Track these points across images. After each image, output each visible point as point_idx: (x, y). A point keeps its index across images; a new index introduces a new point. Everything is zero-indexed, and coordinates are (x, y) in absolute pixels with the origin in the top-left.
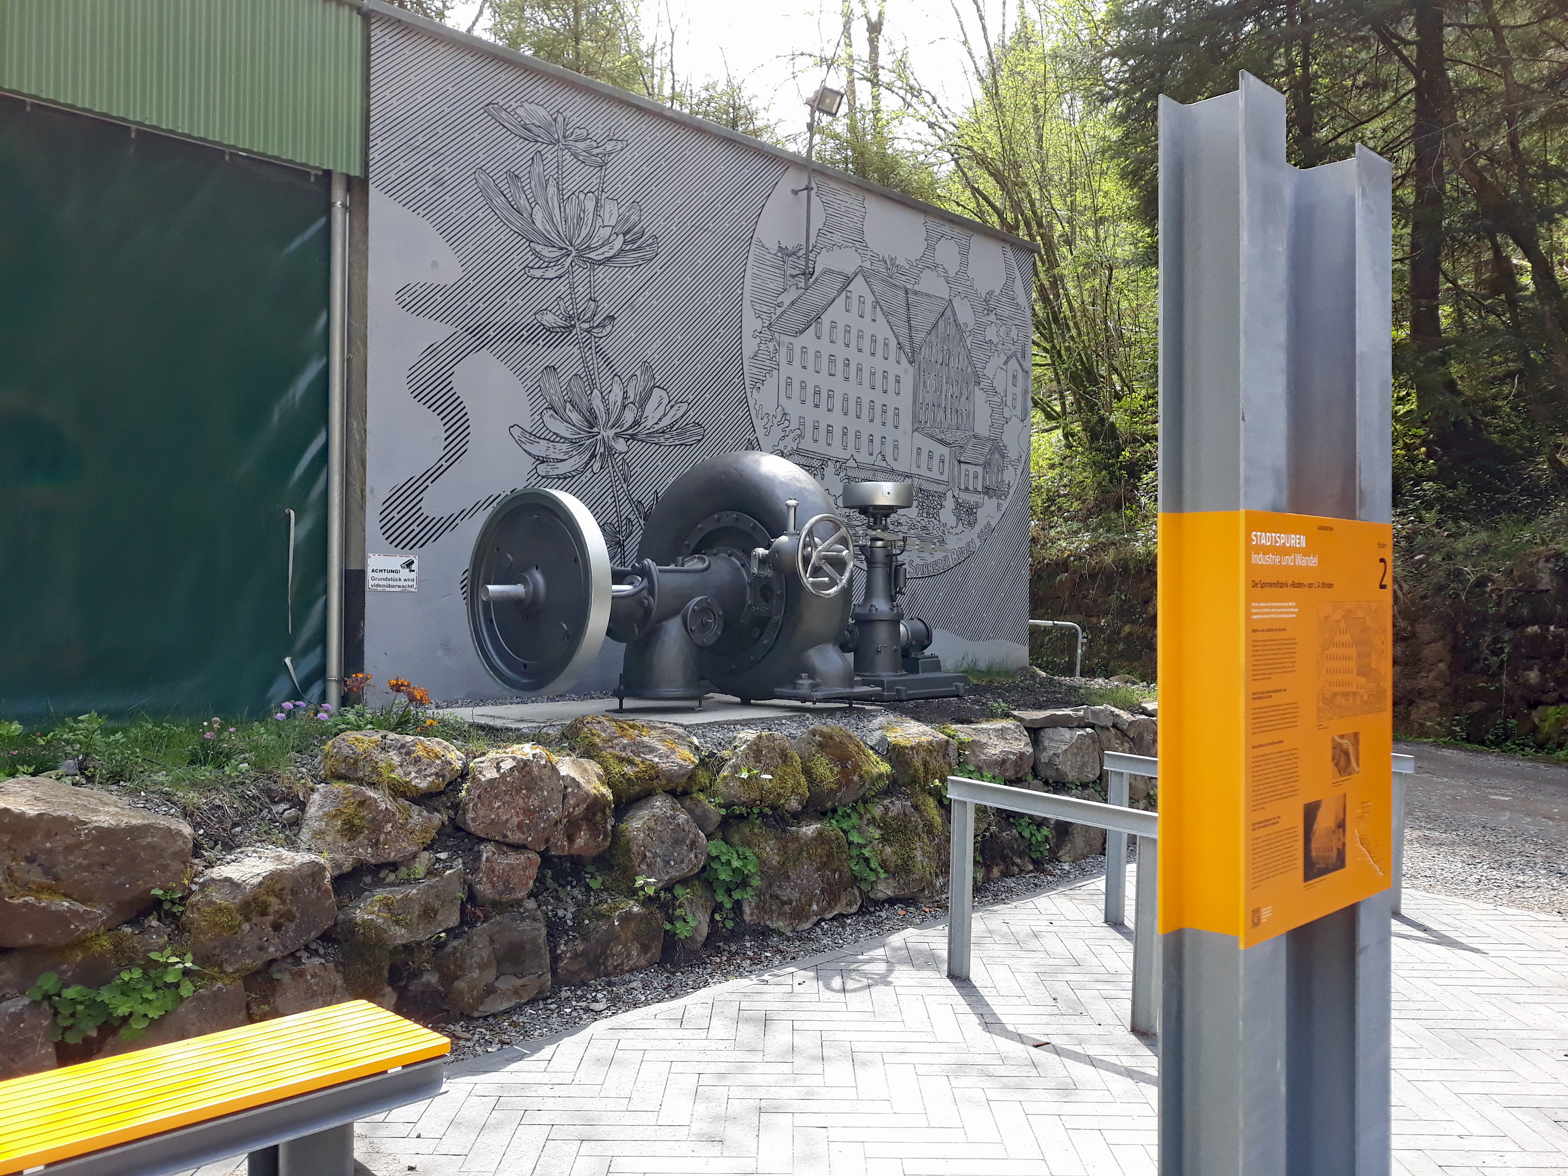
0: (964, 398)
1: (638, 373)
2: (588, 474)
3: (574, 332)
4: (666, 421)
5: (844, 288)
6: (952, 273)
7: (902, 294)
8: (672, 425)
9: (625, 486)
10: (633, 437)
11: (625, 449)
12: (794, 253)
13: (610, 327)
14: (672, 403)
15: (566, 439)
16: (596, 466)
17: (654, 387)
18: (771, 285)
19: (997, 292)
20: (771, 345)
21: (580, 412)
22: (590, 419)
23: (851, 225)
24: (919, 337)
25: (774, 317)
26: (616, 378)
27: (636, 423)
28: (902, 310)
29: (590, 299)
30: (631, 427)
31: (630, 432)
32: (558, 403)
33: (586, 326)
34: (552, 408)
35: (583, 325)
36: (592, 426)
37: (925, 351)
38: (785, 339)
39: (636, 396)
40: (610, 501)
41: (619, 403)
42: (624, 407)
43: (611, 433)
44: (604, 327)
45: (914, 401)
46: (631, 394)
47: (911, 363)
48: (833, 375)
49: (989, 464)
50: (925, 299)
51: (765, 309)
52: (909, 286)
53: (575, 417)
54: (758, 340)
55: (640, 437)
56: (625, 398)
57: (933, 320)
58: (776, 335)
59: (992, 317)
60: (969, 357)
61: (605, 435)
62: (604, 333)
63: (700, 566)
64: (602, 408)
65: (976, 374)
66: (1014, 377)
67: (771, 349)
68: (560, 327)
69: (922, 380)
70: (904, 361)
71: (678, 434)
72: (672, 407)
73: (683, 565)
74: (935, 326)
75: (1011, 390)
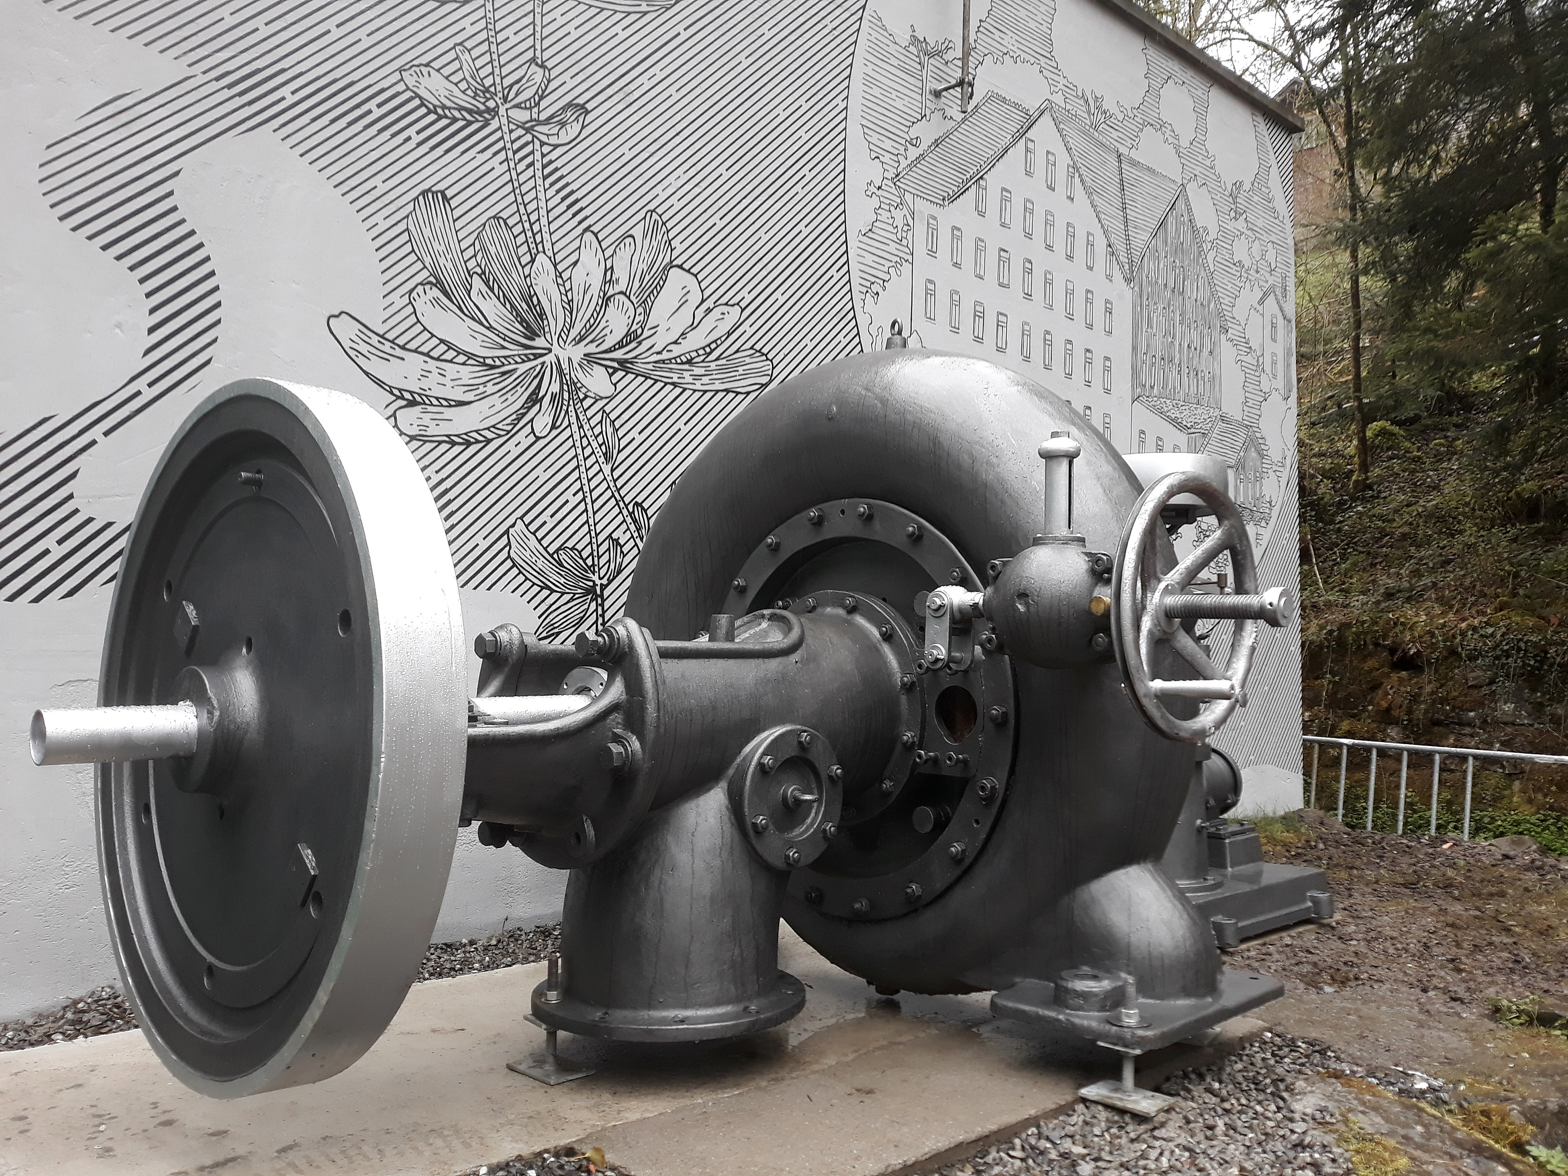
0: (1205, 353)
1: (638, 232)
2: (523, 438)
3: (495, 124)
4: (696, 340)
5: (1022, 133)
6: (1184, 143)
7: (1113, 160)
8: (708, 349)
9: (607, 469)
10: (624, 365)
11: (609, 390)
12: (939, 53)
13: (577, 127)
14: (709, 303)
15: (470, 356)
16: (542, 423)
17: (671, 265)
18: (899, 104)
19: (1247, 186)
20: (898, 214)
21: (505, 300)
22: (530, 318)
23: (1032, 24)
24: (1140, 238)
25: (904, 163)
26: (588, 236)
27: (632, 337)
28: (1114, 189)
29: (533, 60)
30: (620, 345)
31: (618, 354)
32: (451, 276)
33: (522, 116)
34: (439, 284)
35: (515, 114)
36: (532, 334)
37: (1149, 265)
38: (923, 208)
39: (631, 281)
40: (574, 501)
41: (595, 291)
42: (606, 300)
43: (577, 353)
44: (563, 124)
45: (1134, 348)
46: (621, 274)
47: (1128, 281)
48: (1007, 286)
49: (1243, 468)
50: (1146, 177)
51: (888, 145)
52: (1123, 150)
53: (492, 309)
54: (875, 202)
55: (640, 367)
56: (608, 280)
57: (1159, 214)
58: (908, 197)
59: (1241, 224)
60: (1211, 284)
61: (563, 356)
62: (563, 139)
63: (776, 638)
64: (556, 297)
65: (1220, 315)
66: (1274, 326)
67: (899, 223)
68: (460, 109)
69: (1145, 314)
70: (1118, 276)
71: (721, 369)
72: (709, 311)
73: (730, 637)
74: (1162, 224)
75: (1269, 345)
